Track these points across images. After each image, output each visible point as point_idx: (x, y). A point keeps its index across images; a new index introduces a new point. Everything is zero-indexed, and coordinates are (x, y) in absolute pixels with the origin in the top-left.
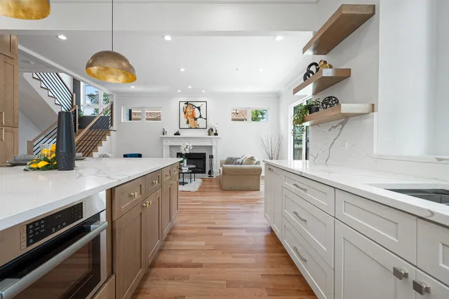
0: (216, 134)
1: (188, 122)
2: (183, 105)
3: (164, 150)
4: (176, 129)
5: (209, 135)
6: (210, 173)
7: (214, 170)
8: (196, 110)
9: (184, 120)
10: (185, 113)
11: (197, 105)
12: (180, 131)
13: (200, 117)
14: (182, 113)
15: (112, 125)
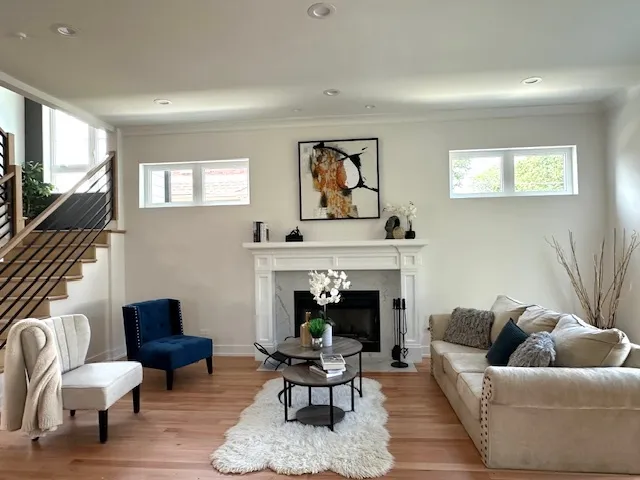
0: (410, 235)
1: (324, 202)
2: (308, 152)
3: (259, 282)
4: (291, 224)
5: (390, 237)
6: (397, 352)
7: (409, 342)
8: (348, 164)
9: (312, 197)
10: (315, 175)
11: (351, 149)
12: (303, 228)
13: (361, 184)
14: (307, 178)
15: (113, 217)
